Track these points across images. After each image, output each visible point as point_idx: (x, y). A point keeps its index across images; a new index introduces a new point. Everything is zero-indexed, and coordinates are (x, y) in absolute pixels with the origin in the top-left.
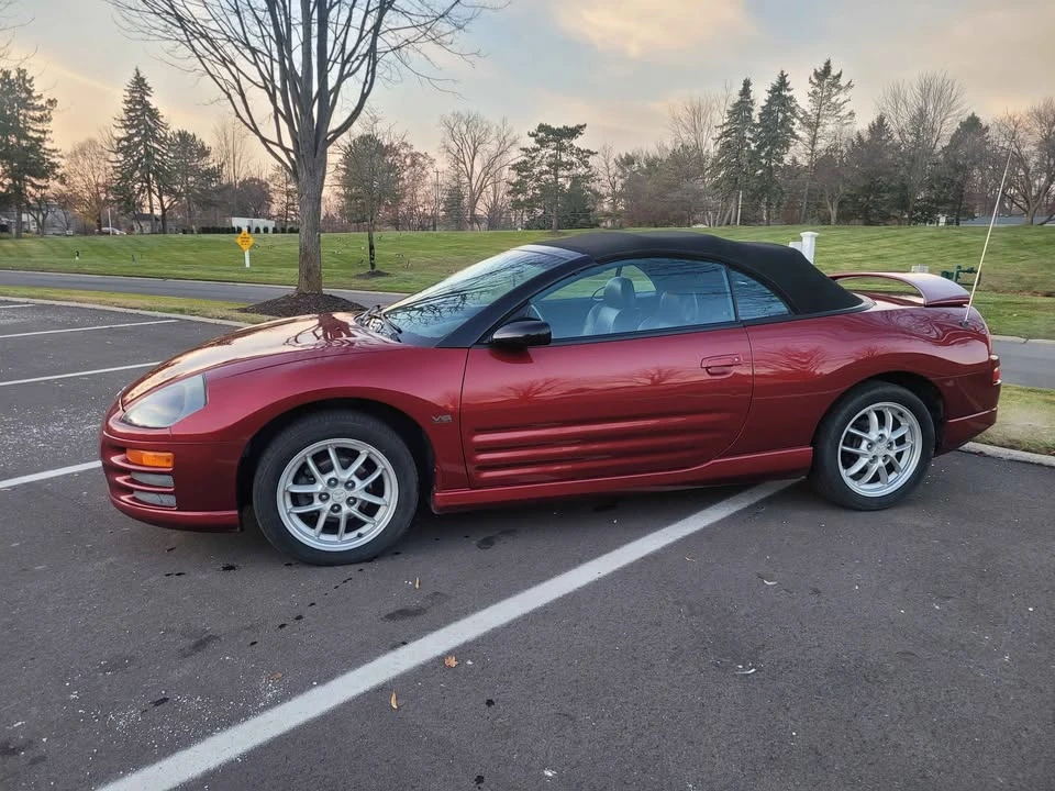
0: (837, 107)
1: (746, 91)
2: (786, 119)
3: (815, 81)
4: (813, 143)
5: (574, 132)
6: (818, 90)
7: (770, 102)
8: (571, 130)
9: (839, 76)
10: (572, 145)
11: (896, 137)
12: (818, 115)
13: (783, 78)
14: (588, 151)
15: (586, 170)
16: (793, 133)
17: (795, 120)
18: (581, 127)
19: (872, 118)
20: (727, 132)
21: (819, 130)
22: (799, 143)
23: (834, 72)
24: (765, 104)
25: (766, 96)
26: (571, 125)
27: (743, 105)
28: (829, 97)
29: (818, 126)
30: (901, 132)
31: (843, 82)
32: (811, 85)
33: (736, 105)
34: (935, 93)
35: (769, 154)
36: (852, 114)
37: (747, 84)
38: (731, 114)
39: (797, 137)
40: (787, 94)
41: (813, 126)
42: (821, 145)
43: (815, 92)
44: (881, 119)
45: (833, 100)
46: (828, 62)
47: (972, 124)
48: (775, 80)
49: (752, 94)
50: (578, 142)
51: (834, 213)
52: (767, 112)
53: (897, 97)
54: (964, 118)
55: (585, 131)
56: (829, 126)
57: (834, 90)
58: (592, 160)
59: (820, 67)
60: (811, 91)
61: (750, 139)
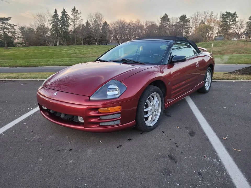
0: (78, 18)
1: (56, 12)
2: (67, 20)
3: (72, 11)
4: (75, 25)
5: (8, 19)
6: (73, 13)
7: (62, 15)
8: (7, 18)
9: (78, 10)
10: (7, 23)
11: (92, 25)
12: (75, 19)
13: (64, 10)
14: (13, 25)
15: (14, 30)
16: (69, 23)
17: (69, 20)
18: (10, 18)
19: (86, 21)
20: (53, 22)
21: (75, 23)
22: (71, 26)
23: (76, 9)
24: (61, 16)
25: (61, 14)
26: (7, 17)
27: (56, 15)
28: (76, 15)
29: (75, 22)
30: (92, 24)
31: (79, 12)
32: (72, 12)
33: (54, 15)
34: (98, 16)
35: (64, 28)
36: (82, 20)
37: (56, 10)
38: (53, 17)
39: (71, 24)
40: (67, 14)
41: (74, 22)
42: (77, 26)
43: (72, 14)
44: (88, 21)
45: (77, 16)
46: (75, 7)
47: (105, 23)
48: (63, 10)
49: (57, 13)
50: (9, 22)
51: (82, 42)
52: (62, 17)
53: (91, 16)
54: (104, 22)
55: (11, 19)
56: (78, 22)
57: (77, 14)
58: (15, 27)
59: (73, 8)
60: (72, 13)
61: (59, 24)
